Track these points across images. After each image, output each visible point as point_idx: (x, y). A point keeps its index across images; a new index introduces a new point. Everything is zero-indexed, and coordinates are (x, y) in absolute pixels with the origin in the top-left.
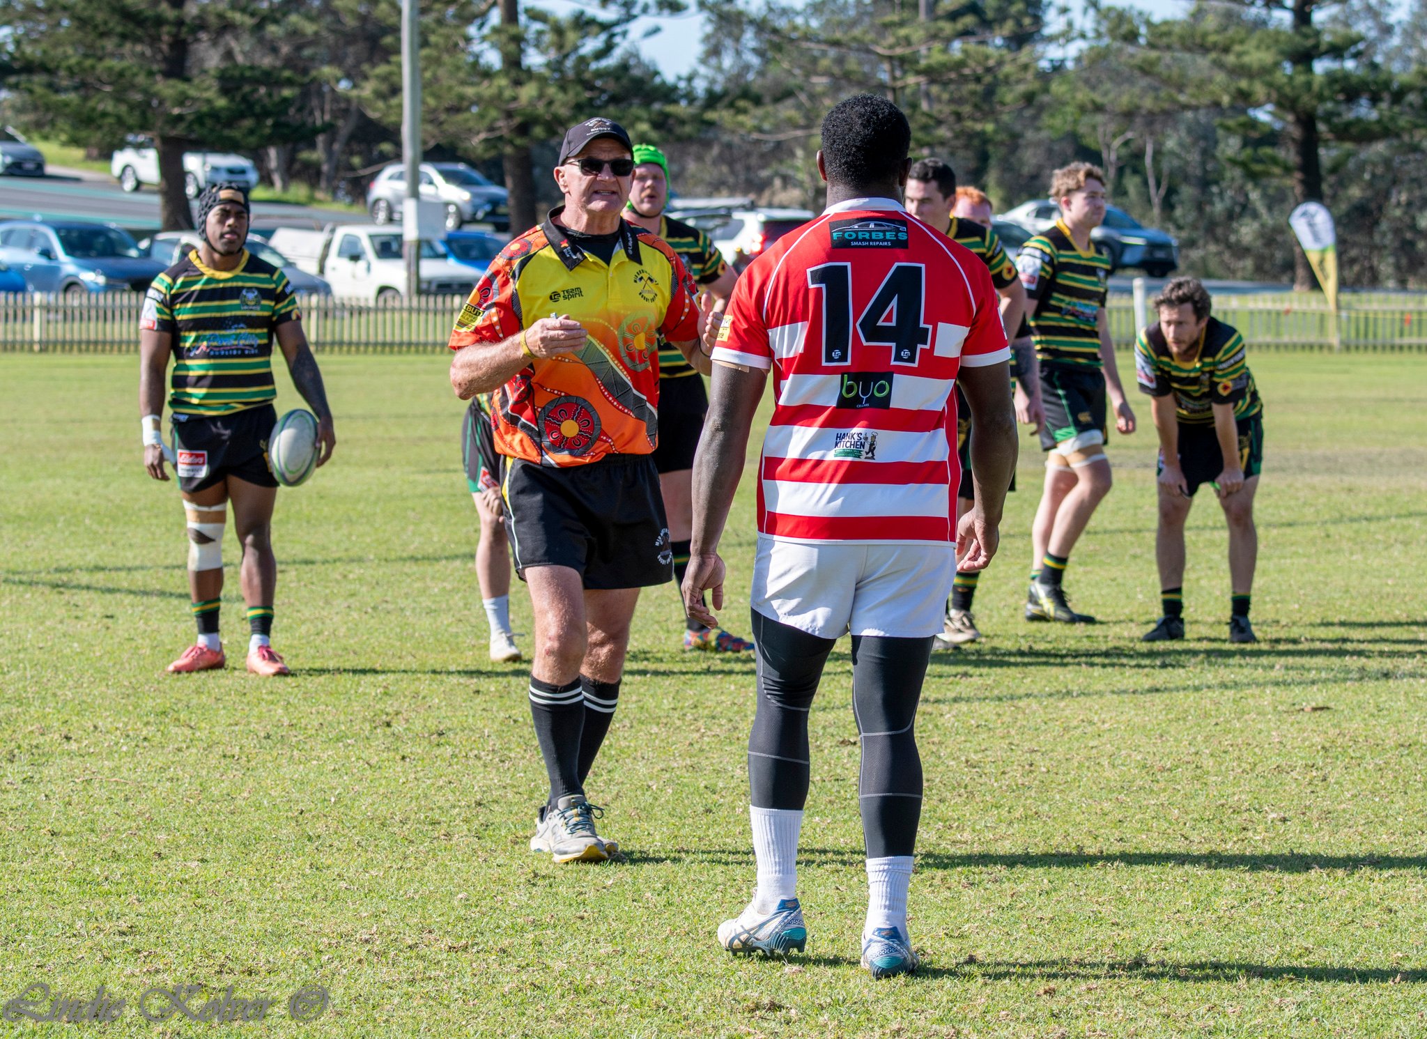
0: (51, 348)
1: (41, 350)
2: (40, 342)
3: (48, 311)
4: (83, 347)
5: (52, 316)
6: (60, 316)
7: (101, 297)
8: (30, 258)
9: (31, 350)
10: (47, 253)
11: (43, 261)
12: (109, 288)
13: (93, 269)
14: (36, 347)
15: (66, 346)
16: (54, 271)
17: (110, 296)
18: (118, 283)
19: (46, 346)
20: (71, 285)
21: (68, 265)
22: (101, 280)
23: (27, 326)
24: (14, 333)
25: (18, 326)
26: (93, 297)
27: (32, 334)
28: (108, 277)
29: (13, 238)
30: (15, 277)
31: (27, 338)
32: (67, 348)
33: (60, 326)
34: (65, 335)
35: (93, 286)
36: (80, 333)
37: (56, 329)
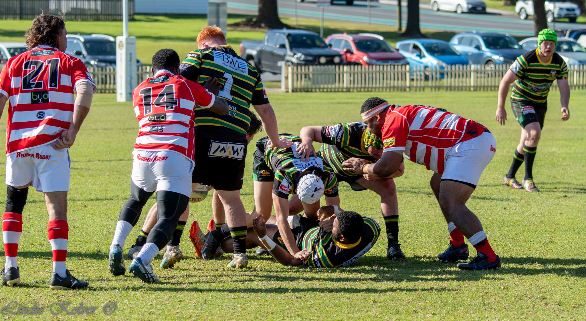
0: (478, 89)
1: (474, 90)
2: (474, 87)
3: (477, 73)
4: (493, 88)
5: (479, 75)
6: (482, 75)
7: (501, 66)
8: (471, 50)
9: (470, 90)
10: (478, 47)
11: (476, 51)
12: (504, 62)
13: (498, 54)
14: (472, 89)
16: (481, 55)
17: (504, 66)
18: (509, 60)
19: (476, 88)
20: (489, 61)
21: (487, 52)
22: (502, 59)
23: (468, 79)
24: (462, 82)
25: (464, 79)
26: (497, 66)
27: (470, 83)
28: (505, 57)
29: (464, 41)
30: (464, 58)
31: (468, 84)
32: (486, 89)
33: (482, 79)
34: (484, 83)
35: (498, 61)
36: (491, 82)
37: (481, 81)
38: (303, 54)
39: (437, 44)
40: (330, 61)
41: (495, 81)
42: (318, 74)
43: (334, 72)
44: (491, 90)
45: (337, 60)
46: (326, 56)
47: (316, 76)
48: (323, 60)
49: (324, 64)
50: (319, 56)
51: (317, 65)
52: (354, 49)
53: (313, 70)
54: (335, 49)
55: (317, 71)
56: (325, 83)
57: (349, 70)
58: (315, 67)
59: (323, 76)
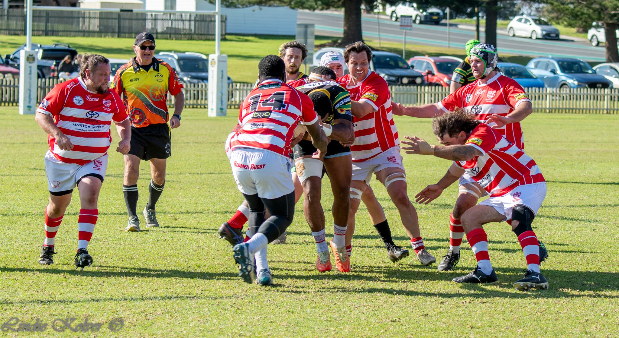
0: (553, 111)
1: (549, 112)
2: (549, 109)
3: (553, 96)
4: (567, 111)
5: (554, 98)
6: (558, 98)
7: (575, 90)
8: (547, 74)
9: (545, 112)
10: (554, 72)
11: (552, 75)
12: (579, 86)
13: (572, 79)
14: (548, 111)
15: (560, 110)
16: (557, 78)
17: (579, 89)
18: (583, 84)
19: (552, 110)
20: (563, 85)
21: (562, 77)
22: (576, 83)
23: (544, 102)
24: (538, 104)
25: (540, 102)
26: (572, 89)
27: (546, 105)
28: (579, 81)
29: (540, 65)
30: (540, 81)
31: (544, 107)
32: (560, 111)
33: (557, 101)
34: (559, 106)
35: (572, 85)
36: (566, 105)
37: (556, 103)
38: (387, 74)
39: (514, 67)
40: (412, 82)
41: (569, 103)
42: (400, 94)
43: (416, 92)
44: (566, 112)
45: (418, 80)
46: (408, 77)
47: (398, 95)
48: (405, 81)
49: (406, 85)
50: (402, 77)
51: (399, 85)
52: (435, 71)
53: (396, 90)
54: (417, 70)
55: (400, 91)
56: (407, 103)
57: (430, 90)
58: (397, 87)
59: (405, 96)
